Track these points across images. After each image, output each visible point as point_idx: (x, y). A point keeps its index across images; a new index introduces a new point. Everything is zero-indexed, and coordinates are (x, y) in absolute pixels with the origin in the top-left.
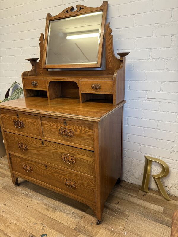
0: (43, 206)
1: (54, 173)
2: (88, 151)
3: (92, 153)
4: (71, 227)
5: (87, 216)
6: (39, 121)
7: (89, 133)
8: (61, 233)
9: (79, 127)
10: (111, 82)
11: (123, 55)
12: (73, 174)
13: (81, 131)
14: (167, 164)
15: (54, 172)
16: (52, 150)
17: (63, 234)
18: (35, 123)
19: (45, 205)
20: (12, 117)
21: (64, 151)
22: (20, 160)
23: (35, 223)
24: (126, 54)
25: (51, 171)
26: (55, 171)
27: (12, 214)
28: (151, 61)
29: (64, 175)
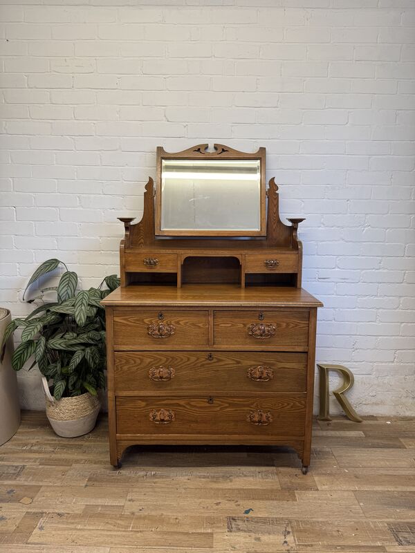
0: (203, 480)
1: (226, 407)
2: (297, 354)
3: (303, 355)
4: (275, 487)
5: (281, 469)
6: (211, 319)
7: (302, 326)
8: (268, 499)
9: (285, 320)
10: (295, 257)
11: (296, 222)
12: (266, 397)
13: (288, 325)
14: (350, 369)
15: (227, 405)
16: (230, 366)
17: (273, 500)
18: (199, 325)
19: (204, 478)
20: (146, 321)
21: (253, 363)
22: (143, 404)
23: (218, 504)
24: (301, 220)
25: (220, 405)
26: (229, 404)
27: (162, 508)
28: (323, 229)
29: (248, 406)
